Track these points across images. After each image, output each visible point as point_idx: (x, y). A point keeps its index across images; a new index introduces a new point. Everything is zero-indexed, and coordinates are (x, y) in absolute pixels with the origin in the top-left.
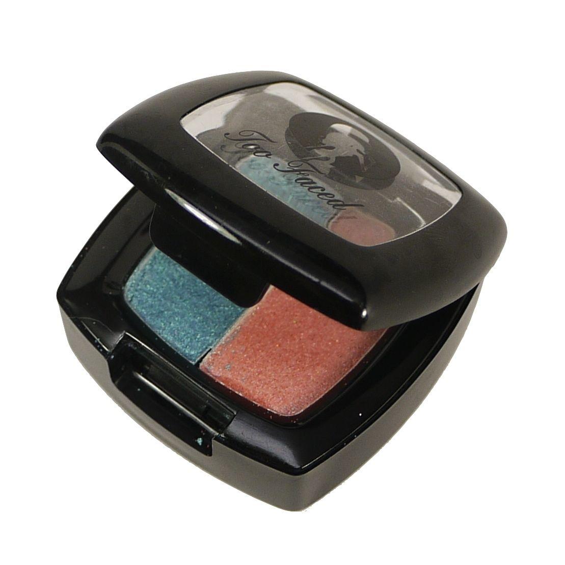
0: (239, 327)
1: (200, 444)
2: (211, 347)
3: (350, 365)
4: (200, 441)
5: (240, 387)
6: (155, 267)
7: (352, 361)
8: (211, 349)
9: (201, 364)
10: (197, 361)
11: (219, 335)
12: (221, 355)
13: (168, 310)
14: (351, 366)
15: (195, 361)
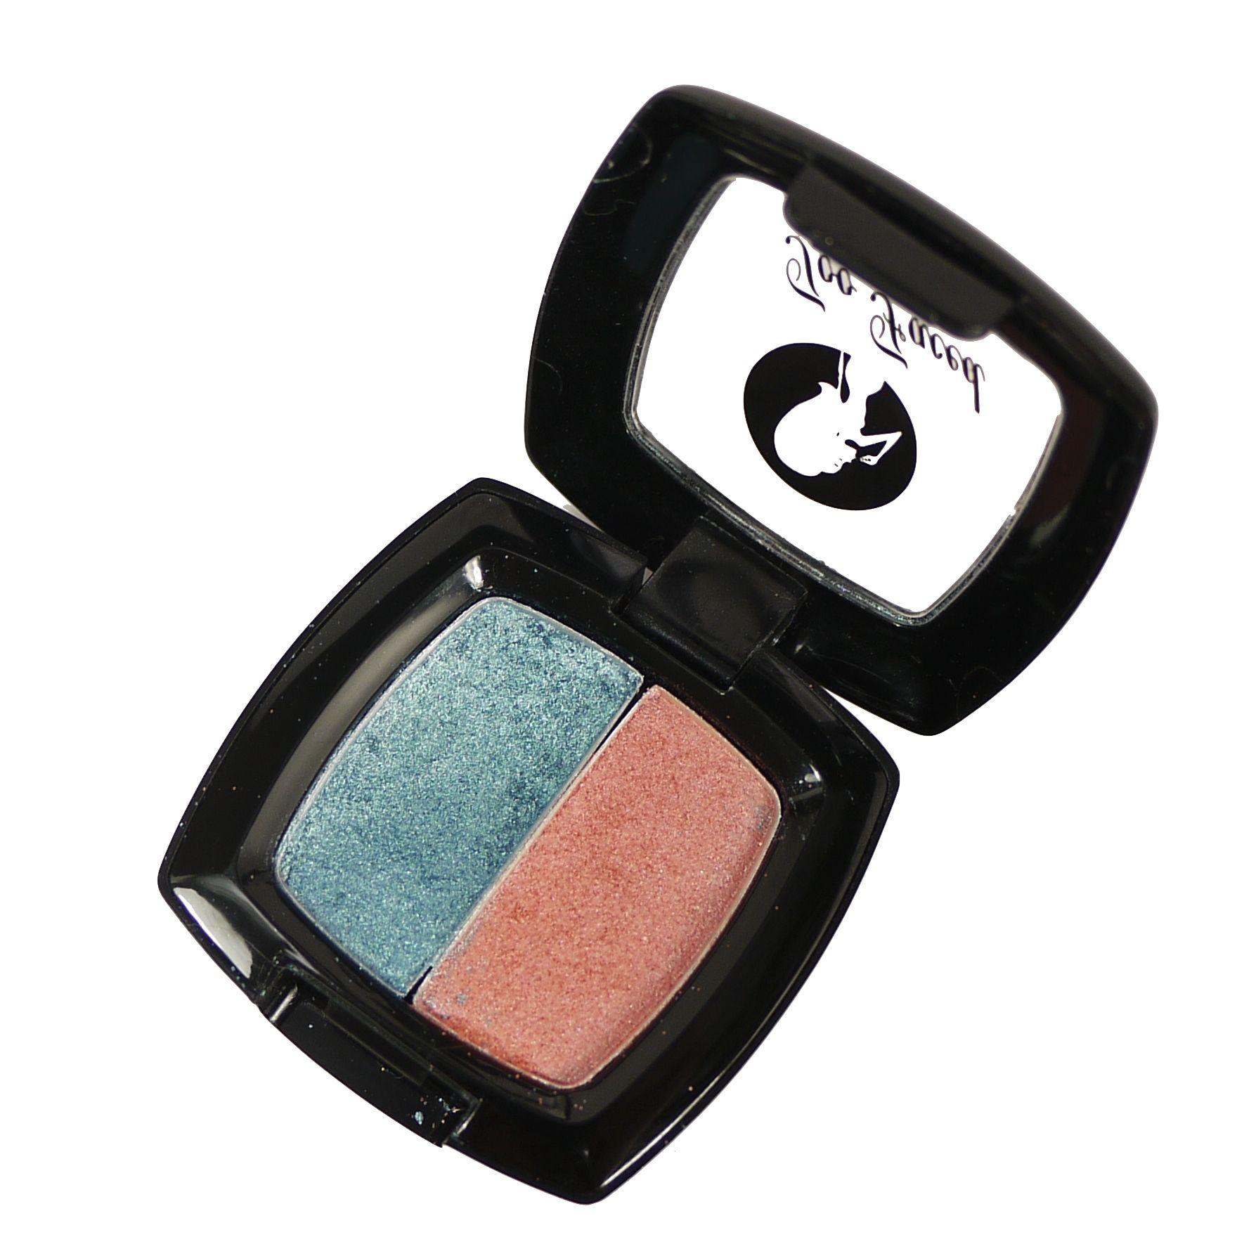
0: (478, 922)
1: (420, 1123)
2: (431, 964)
3: (667, 986)
4: (419, 1117)
5: (484, 1035)
6: (326, 810)
7: (670, 978)
8: (431, 968)
9: (416, 998)
10: (408, 991)
11: (442, 939)
12: (449, 977)
13: (353, 892)
14: (671, 987)
15: (405, 992)
